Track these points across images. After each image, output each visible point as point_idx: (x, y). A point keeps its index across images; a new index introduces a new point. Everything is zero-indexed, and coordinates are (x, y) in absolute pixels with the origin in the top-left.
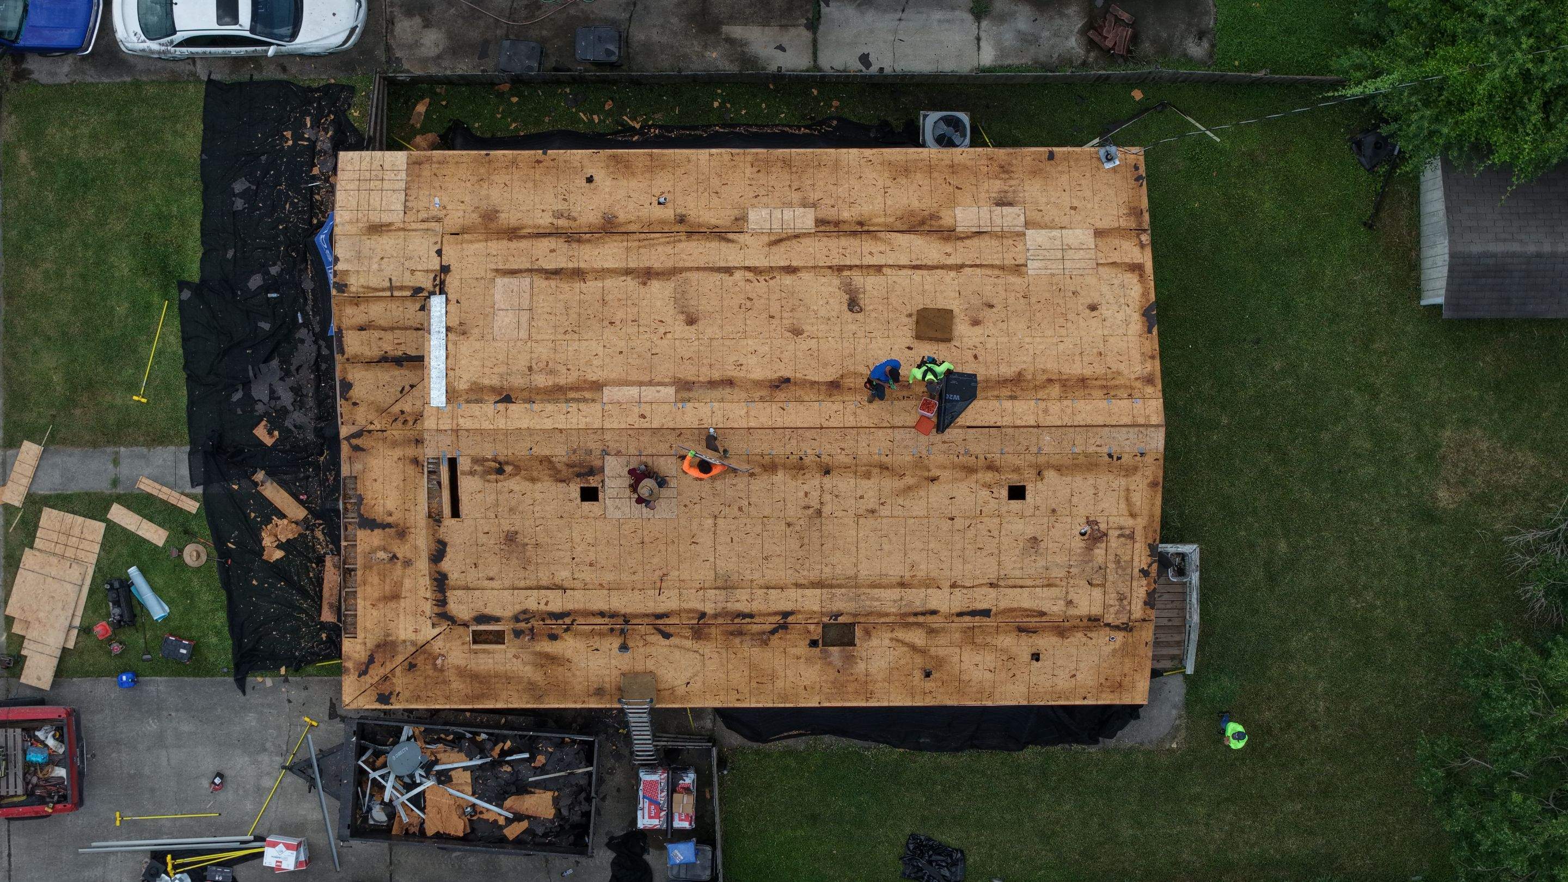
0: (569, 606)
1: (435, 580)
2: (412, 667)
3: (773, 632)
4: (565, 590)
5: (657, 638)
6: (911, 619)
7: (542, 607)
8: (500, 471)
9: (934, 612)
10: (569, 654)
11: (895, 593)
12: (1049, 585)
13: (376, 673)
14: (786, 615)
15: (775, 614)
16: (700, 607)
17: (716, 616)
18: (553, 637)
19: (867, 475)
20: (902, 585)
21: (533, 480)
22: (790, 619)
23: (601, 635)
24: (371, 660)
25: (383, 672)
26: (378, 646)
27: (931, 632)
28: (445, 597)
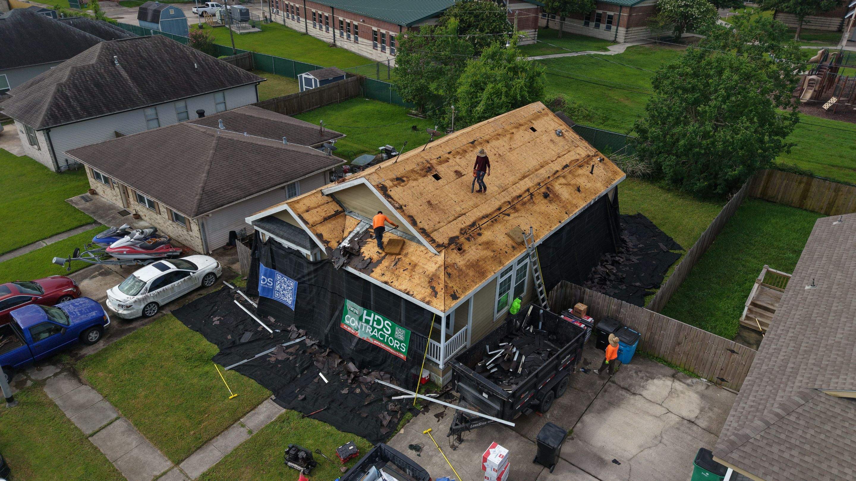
0: (472, 220)
1: (422, 232)
2: (449, 275)
3: (532, 198)
4: (465, 214)
5: (507, 218)
6: (556, 176)
7: (465, 225)
8: (403, 181)
9: (557, 171)
10: (491, 238)
11: (542, 171)
12: (569, 151)
13: (440, 288)
14: (528, 190)
15: (525, 191)
16: (505, 200)
17: (513, 201)
18: (480, 234)
19: (498, 139)
20: (542, 167)
21: (416, 180)
22: (531, 191)
23: (492, 225)
24: (433, 288)
25: (442, 286)
26: (429, 282)
27: (564, 177)
28: (432, 238)
